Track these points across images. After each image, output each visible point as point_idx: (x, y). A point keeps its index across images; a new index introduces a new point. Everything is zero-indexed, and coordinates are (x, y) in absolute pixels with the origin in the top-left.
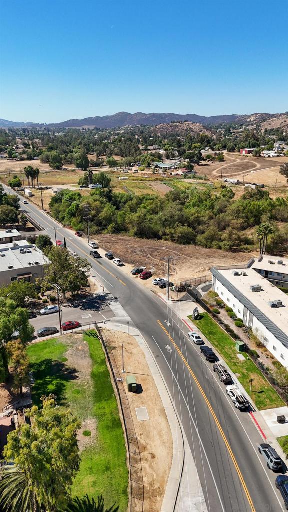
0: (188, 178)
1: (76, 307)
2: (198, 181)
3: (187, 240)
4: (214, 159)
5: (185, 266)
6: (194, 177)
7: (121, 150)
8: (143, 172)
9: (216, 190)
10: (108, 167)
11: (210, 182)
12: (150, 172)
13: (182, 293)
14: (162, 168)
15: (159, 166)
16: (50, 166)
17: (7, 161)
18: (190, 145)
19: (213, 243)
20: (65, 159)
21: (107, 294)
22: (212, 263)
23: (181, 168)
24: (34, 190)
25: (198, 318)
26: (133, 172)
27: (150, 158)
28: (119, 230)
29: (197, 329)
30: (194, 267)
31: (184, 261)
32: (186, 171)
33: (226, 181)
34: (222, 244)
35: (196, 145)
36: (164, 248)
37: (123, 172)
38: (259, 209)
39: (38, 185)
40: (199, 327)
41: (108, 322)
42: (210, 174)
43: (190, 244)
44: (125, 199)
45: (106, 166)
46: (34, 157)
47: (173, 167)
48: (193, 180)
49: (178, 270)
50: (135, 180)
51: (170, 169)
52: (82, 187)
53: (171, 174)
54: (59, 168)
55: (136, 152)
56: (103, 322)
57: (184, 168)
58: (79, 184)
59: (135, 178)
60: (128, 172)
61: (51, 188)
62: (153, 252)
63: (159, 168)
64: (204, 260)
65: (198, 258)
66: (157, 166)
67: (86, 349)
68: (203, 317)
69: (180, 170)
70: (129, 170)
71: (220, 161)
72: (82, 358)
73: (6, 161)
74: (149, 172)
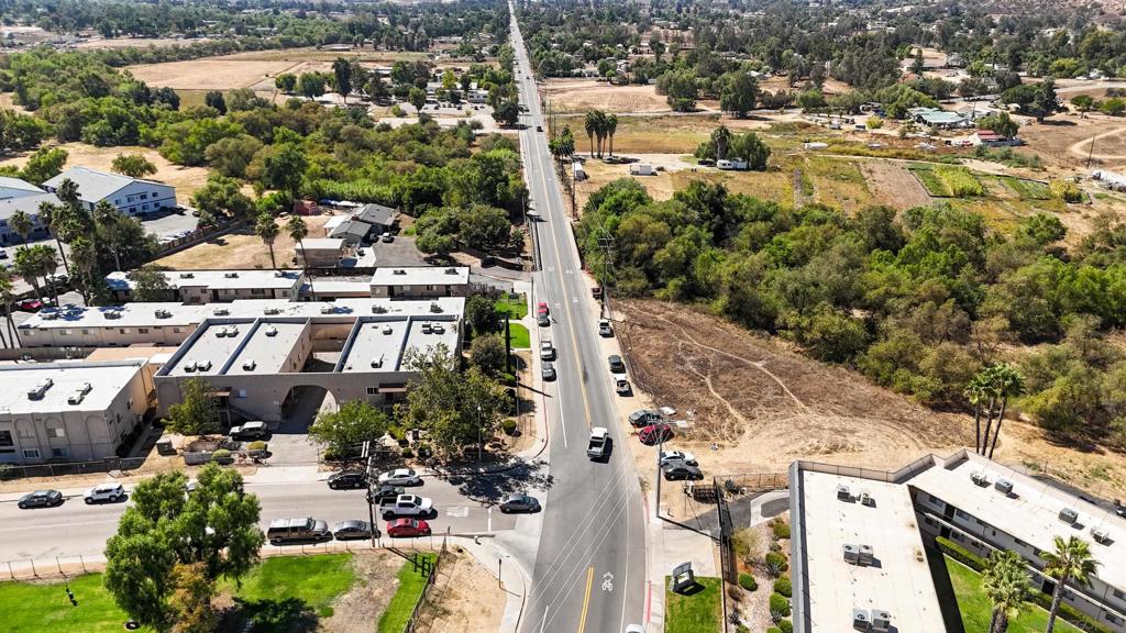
0: (988, 159)
1: (455, 482)
2: (1013, 171)
3: (838, 351)
4: (1097, 107)
5: (776, 427)
6: (1006, 158)
7: (851, 69)
8: (876, 131)
9: (1041, 202)
10: (799, 111)
11: (1046, 175)
12: (895, 133)
13: (704, 505)
14: (930, 125)
15: (925, 118)
16: (669, 103)
17: (595, 83)
18: (1046, 60)
19: (897, 373)
20: (710, 87)
21: (542, 463)
22: (852, 432)
23: (981, 128)
24: (600, 161)
25: (688, 588)
26: (853, 127)
27: (910, 95)
28: (692, 293)
29: (661, 621)
30: (797, 434)
31: (783, 412)
32: (994, 137)
33: (1097, 178)
34: (918, 380)
35: (1061, 61)
36: (759, 365)
37: (827, 126)
38: (1103, 288)
39: (611, 151)
40: (669, 616)
41: (488, 540)
42: (1061, 150)
43: (840, 361)
44: (753, 213)
45: (794, 107)
46: (650, 77)
47: (963, 124)
48: (1000, 166)
49: (748, 432)
50: (842, 153)
51: (952, 127)
52: (701, 163)
53: (948, 142)
54: (687, 108)
55: (883, 76)
56: (472, 537)
57: (989, 129)
58: (697, 156)
59: (842, 148)
60: (839, 129)
61: (636, 161)
62: (724, 370)
63: (925, 122)
64: (837, 418)
65: (823, 412)
66: (920, 119)
67: (386, 600)
68: (703, 588)
69: (976, 134)
70: (847, 122)
71: (1114, 115)
72: (363, 619)
73: (592, 83)
74: (891, 130)
